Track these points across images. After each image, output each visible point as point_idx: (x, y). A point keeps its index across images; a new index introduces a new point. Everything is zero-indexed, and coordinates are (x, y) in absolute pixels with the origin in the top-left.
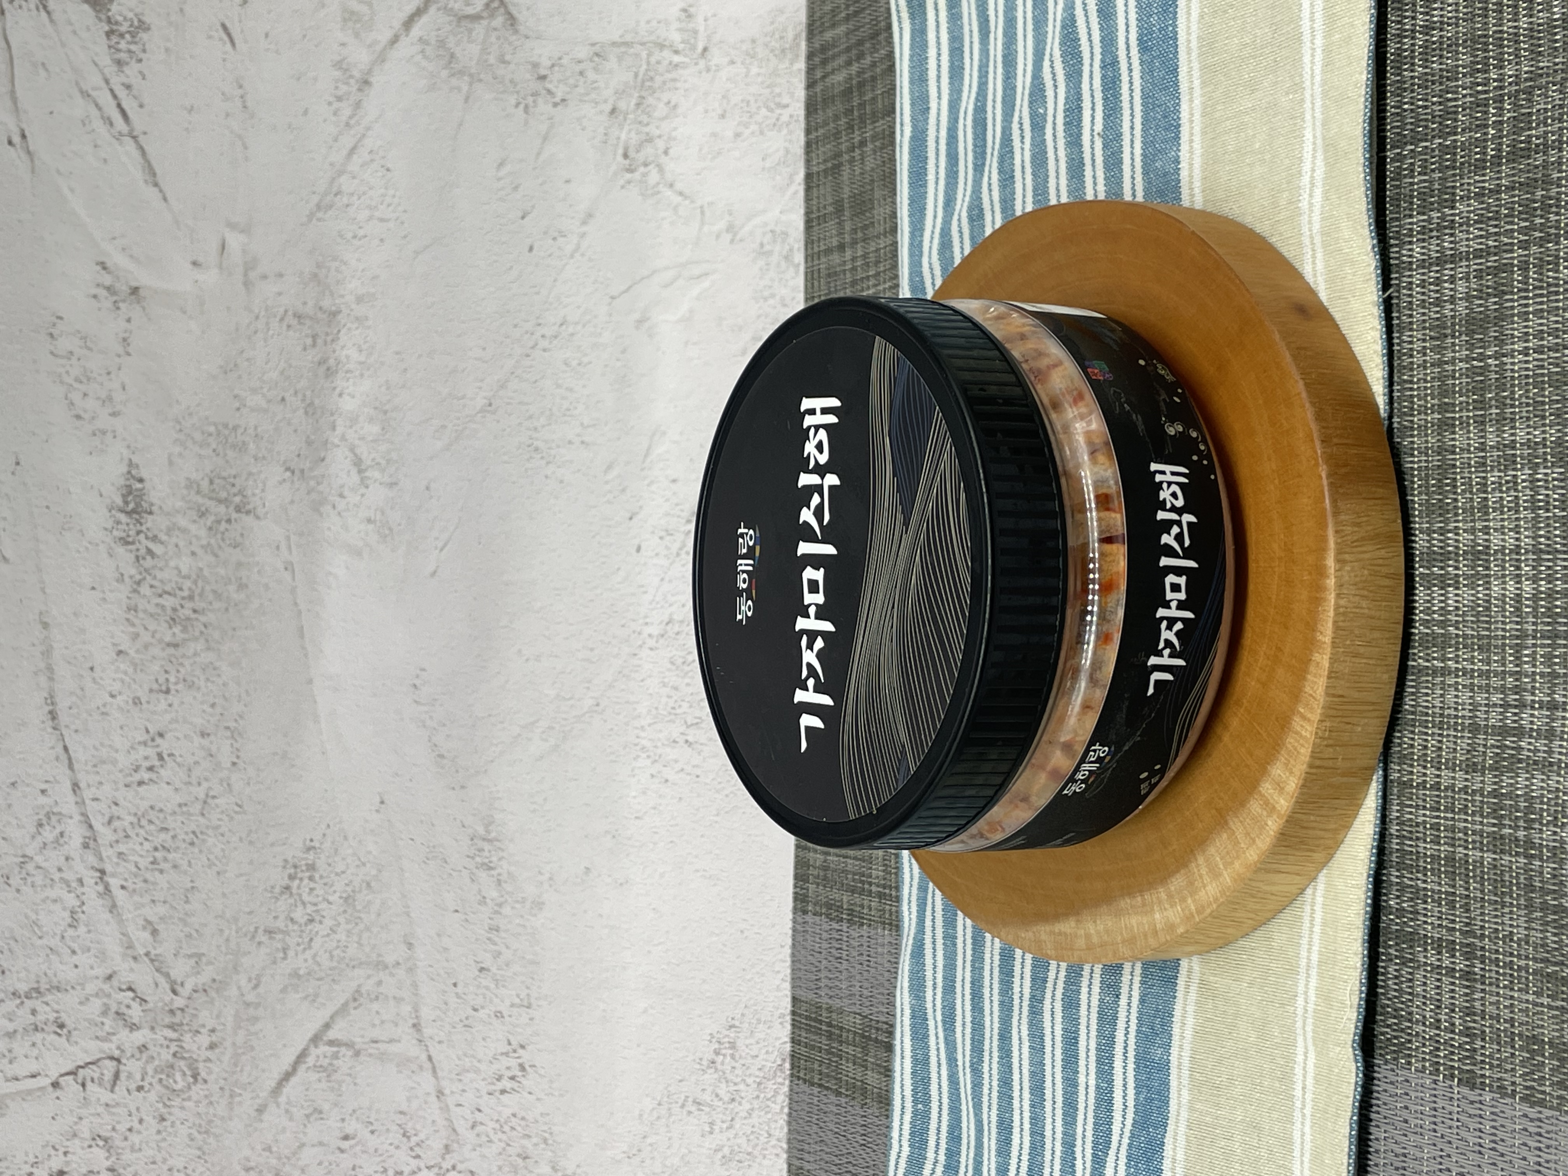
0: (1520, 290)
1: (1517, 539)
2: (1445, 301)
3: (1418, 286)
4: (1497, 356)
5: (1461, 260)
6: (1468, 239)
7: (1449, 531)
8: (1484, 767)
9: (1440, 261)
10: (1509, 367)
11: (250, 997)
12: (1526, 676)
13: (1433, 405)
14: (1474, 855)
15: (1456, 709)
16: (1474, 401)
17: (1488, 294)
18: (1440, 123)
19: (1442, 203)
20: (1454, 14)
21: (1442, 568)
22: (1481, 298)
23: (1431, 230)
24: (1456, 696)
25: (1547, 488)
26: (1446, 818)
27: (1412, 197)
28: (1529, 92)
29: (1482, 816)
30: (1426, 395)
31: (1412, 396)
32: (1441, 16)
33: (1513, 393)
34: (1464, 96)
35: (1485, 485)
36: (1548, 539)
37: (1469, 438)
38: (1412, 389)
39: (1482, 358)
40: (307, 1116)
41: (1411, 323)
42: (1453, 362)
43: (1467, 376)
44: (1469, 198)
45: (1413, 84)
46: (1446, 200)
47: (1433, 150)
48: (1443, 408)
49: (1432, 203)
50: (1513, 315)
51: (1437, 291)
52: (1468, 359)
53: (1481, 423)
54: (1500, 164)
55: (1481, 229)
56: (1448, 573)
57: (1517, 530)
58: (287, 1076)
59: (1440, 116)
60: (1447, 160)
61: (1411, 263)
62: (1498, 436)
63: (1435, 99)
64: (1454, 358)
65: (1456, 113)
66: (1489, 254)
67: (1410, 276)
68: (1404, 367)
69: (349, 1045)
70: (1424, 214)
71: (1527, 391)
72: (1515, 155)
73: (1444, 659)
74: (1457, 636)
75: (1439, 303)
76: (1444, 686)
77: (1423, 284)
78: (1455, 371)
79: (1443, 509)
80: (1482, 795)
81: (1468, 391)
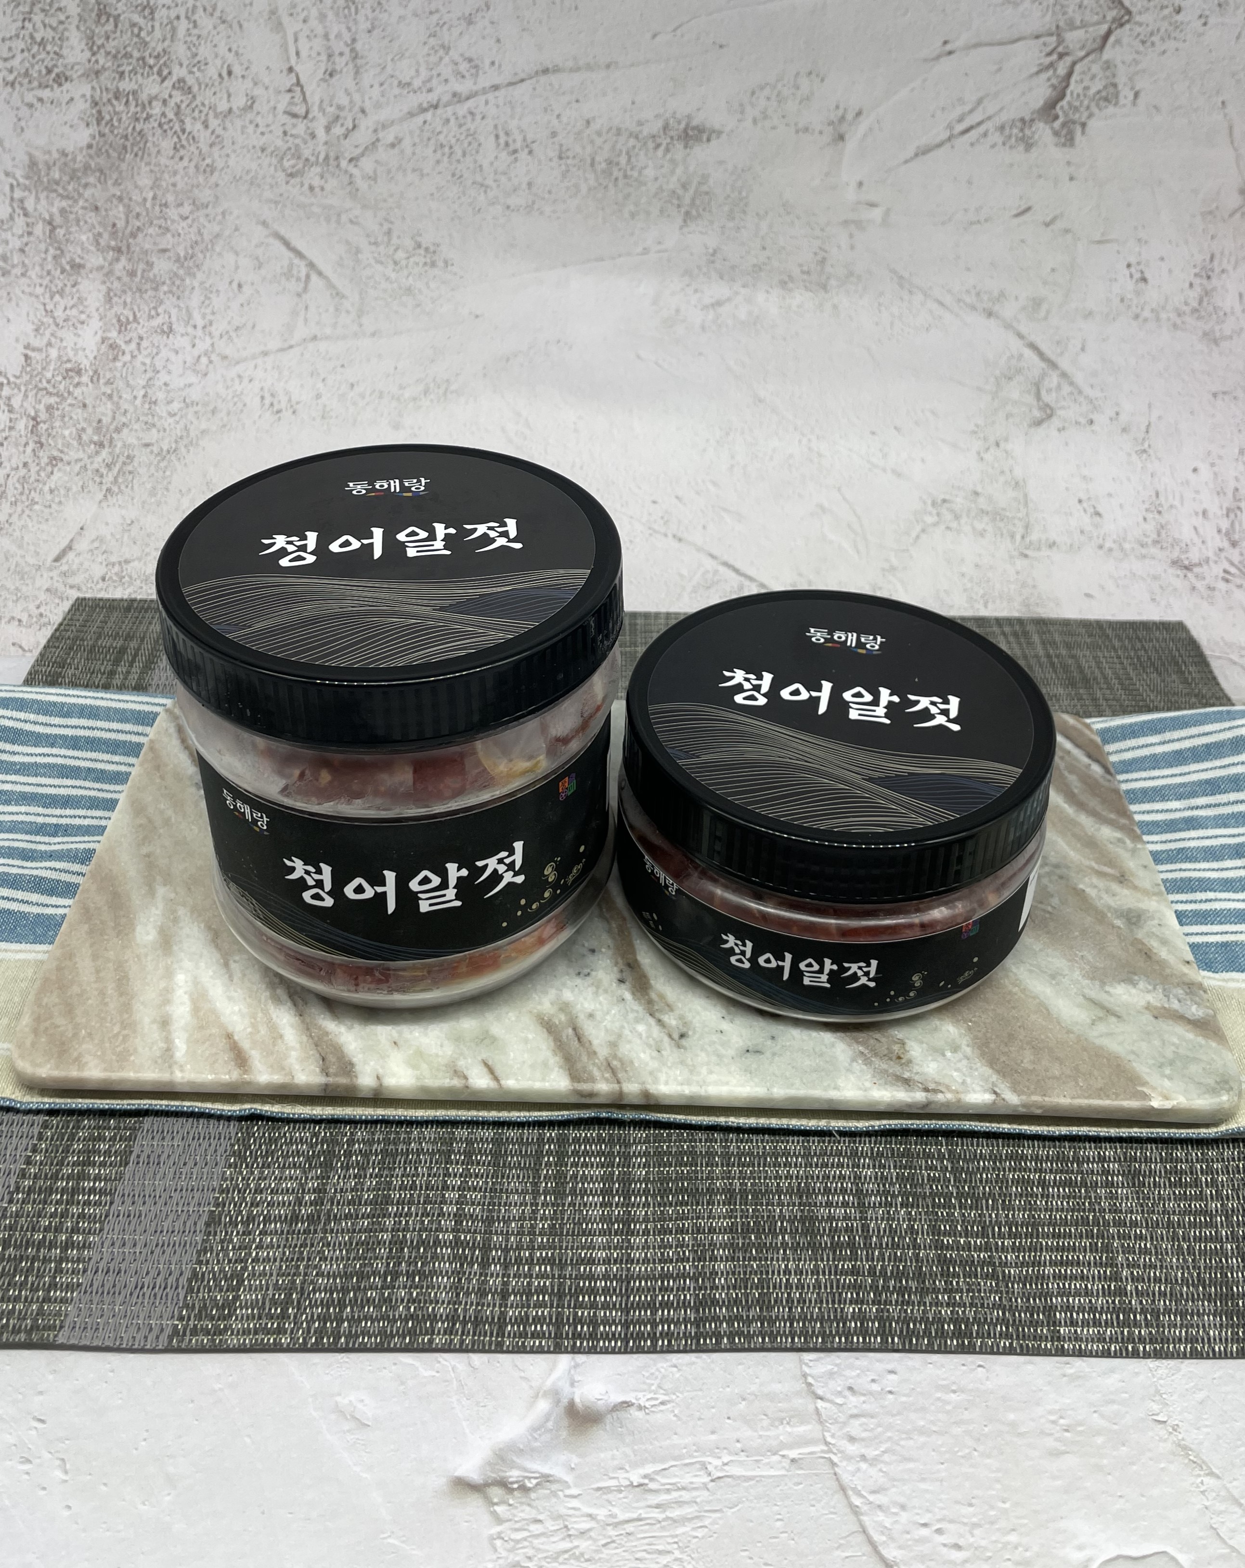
0: (837, 1266)
1: (638, 1260)
2: (828, 1197)
3: (840, 1172)
4: (784, 1245)
5: (861, 1212)
6: (877, 1218)
7: (647, 1198)
8: (458, 1231)
9: (859, 1193)
10: (775, 1256)
11: (344, 218)
12: (529, 1269)
13: (746, 1184)
14: (390, 1223)
15: (505, 1204)
16: (749, 1223)
17: (833, 1237)
18: (968, 1194)
19: (905, 1195)
21: (617, 1191)
22: (830, 1230)
23: (884, 1186)
24: (516, 1204)
25: (678, 1289)
26: (419, 1196)
27: (910, 1168)
28: (993, 1276)
29: (420, 1230)
30: (754, 1178)
31: (753, 1166)
33: (755, 1260)
34: (990, 1216)
35: (682, 1232)
36: (638, 1290)
37: (719, 1218)
38: (759, 1165)
39: (784, 1232)
40: (257, 258)
41: (811, 1166)
42: (781, 1204)
43: (768, 1217)
44: (909, 1220)
45: (999, 1169)
46: (908, 1199)
47: (947, 1187)
48: (744, 1193)
49: (905, 1186)
50: (816, 1260)
51: (836, 1190)
52: (782, 1218)
53: (731, 1230)
54: (936, 1248)
55: (885, 1231)
56: (614, 1197)
57: (646, 1261)
58: (287, 244)
59: (974, 1194)
60: (939, 1200)
61: (858, 1167)
62: (721, 1244)
63: (987, 1189)
64: (783, 1205)
65: (977, 1208)
66: (865, 1238)
67: (848, 1166)
68: (776, 1159)
69: (305, 289)
70: (897, 1179)
71: (756, 1273)
72: (943, 1261)
73: (546, 1193)
74: (564, 1205)
75: (827, 1191)
76: (525, 1192)
77: (842, 1177)
78: (773, 1205)
79: (664, 1192)
80: (437, 1230)
81: (757, 1217)
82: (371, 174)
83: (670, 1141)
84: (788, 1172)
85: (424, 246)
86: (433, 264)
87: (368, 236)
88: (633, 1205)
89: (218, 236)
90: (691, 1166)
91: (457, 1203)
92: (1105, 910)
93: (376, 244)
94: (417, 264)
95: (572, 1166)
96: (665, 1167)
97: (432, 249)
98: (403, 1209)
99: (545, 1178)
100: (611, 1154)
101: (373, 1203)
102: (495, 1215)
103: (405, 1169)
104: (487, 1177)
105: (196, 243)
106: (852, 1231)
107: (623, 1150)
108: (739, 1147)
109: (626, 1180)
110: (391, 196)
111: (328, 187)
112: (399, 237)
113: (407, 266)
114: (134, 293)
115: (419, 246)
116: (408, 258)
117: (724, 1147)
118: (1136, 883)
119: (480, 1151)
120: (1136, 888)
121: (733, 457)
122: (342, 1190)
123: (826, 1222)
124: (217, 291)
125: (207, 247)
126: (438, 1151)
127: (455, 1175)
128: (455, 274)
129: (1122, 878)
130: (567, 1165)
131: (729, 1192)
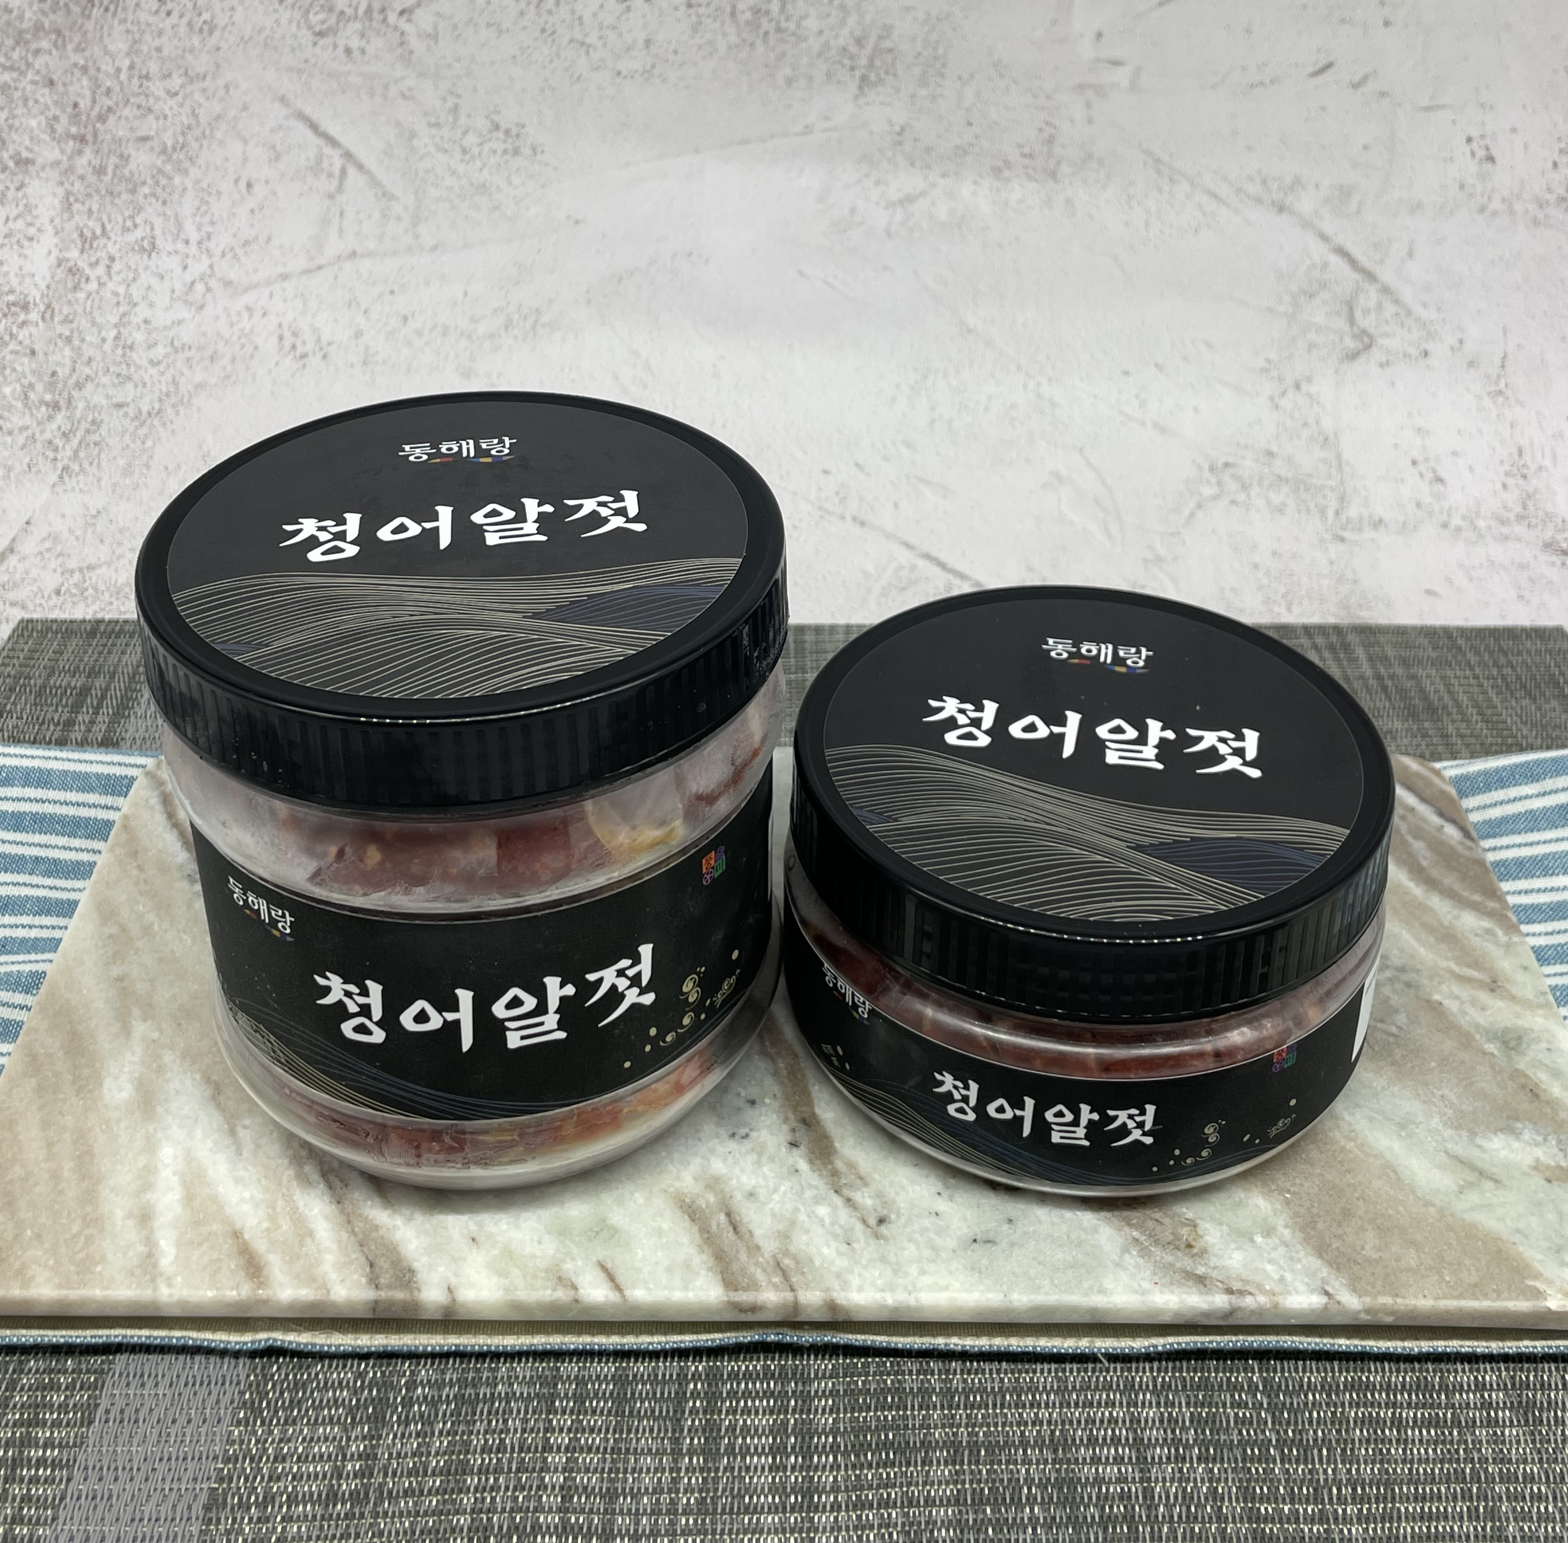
2: (1094, 1450)
3: (1111, 1413)
4: (1033, 1519)
5: (1141, 1471)
6: (1164, 1479)
7: (835, 1458)
8: (567, 1511)
9: (1138, 1443)
11: (394, 90)
13: (977, 1434)
14: (467, 1501)
15: (634, 1470)
16: (982, 1489)
17: (1103, 1508)
18: (1293, 1441)
19: (1203, 1444)
20: (1416, 1457)
21: (793, 1448)
22: (1098, 1497)
23: (1173, 1431)
24: (648, 1470)
26: (510, 1462)
27: (1210, 1405)
29: (512, 1510)
30: (988, 1425)
31: (987, 1406)
32: (1413, 1440)
34: (1325, 1471)
35: (887, 1506)
37: (940, 1483)
39: (1032, 1501)
40: (273, 147)
41: (1069, 1405)
42: (1026, 1461)
43: (1010, 1480)
44: (1211, 1480)
45: (1335, 1404)
46: (1207, 1450)
47: (1263, 1432)
48: (974, 1447)
49: (1203, 1432)
51: (1105, 1439)
52: (1029, 1482)
53: (957, 1500)
54: (1250, 1520)
55: (1176, 1497)
56: (788, 1457)
58: (315, 127)
59: (1301, 1440)
60: (1252, 1450)
61: (1136, 1405)
62: (942, 1521)
63: (1320, 1433)
64: (1030, 1463)
65: (1306, 1463)
66: (1149, 1507)
67: (1121, 1403)
68: (1019, 1396)
69: (340, 188)
70: (1191, 1421)
73: (691, 1453)
74: (717, 1470)
75: (1092, 1441)
76: (660, 1453)
77: (1113, 1421)
78: (1016, 1463)
79: (860, 1448)
80: (536, 1510)
81: (994, 1481)
82: (430, 30)
83: (867, 1374)
84: (1036, 1415)
85: (504, 126)
86: (516, 152)
87: (426, 114)
88: (817, 1467)
89: (218, 118)
90: (898, 1409)
91: (564, 1470)
92: (1472, 1030)
93: (437, 125)
94: (494, 152)
95: (727, 1413)
96: (860, 1411)
97: (514, 132)
98: (487, 1480)
99: (690, 1431)
100: (783, 1395)
101: (445, 1472)
102: (619, 1485)
103: (490, 1422)
104: (607, 1431)
105: (189, 127)
106: (1130, 1498)
107: (800, 1388)
108: (965, 1381)
109: (806, 1432)
110: (458, 60)
111: (370, 49)
112: (469, 116)
113: (480, 154)
114: (102, 197)
115: (497, 127)
116: (481, 144)
117: (945, 1381)
118: (1514, 991)
119: (596, 1394)
120: (1513, 998)
121: (933, 409)
122: (399, 1454)
123: (1093, 1486)
124: (219, 193)
125: (204, 133)
126: (537, 1395)
127: (561, 1430)
128: (547, 165)
129: (1494, 985)
130: (720, 1412)
131: (954, 1445)
